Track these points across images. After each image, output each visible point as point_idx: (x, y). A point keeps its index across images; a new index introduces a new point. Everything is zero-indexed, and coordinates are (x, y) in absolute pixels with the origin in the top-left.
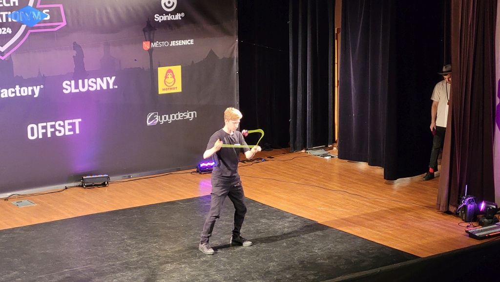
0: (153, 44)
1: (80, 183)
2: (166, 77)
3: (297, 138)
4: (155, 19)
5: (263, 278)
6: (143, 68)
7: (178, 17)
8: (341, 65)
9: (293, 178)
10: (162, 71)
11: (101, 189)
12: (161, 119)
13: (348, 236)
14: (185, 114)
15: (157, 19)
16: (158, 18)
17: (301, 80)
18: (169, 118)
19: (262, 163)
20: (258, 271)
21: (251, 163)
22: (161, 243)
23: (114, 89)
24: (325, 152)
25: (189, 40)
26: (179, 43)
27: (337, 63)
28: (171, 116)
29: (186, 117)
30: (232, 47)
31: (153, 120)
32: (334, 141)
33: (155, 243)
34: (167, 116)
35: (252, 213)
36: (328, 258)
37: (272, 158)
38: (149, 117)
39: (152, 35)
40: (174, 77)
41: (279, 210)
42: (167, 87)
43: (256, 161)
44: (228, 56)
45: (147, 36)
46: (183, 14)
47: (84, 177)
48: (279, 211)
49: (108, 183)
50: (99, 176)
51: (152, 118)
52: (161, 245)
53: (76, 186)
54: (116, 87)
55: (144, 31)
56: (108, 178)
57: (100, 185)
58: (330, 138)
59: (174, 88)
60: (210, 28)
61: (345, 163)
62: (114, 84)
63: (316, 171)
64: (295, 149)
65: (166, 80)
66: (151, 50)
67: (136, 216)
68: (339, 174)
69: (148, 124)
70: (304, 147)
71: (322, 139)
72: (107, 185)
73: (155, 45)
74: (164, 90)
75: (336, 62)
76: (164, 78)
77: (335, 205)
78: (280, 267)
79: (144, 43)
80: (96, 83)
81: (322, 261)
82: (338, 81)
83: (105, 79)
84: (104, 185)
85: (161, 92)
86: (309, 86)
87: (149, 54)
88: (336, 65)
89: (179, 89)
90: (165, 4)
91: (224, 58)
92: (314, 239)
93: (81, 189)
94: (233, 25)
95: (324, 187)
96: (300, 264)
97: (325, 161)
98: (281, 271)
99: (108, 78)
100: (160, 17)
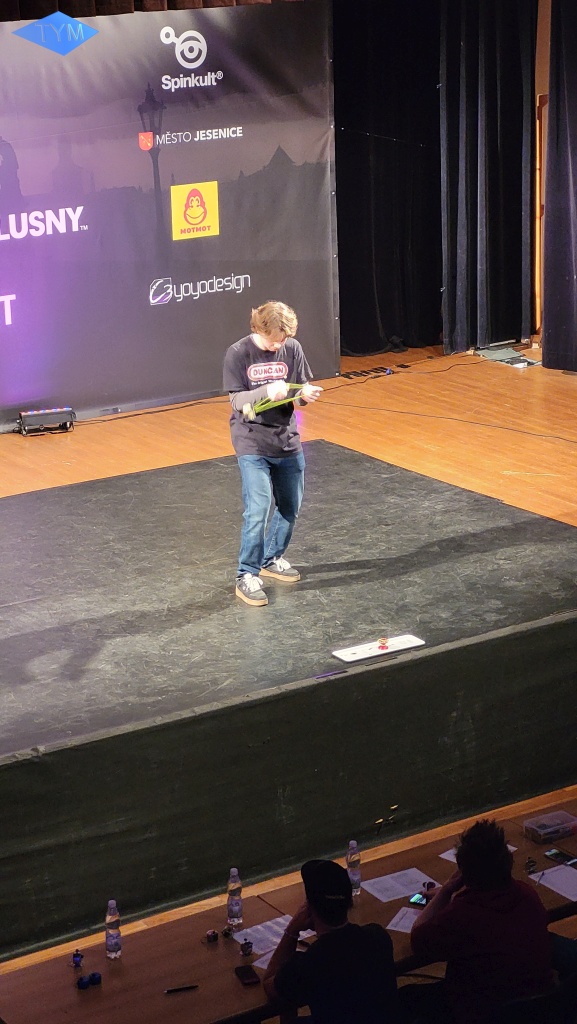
0: (160, 137)
1: (14, 426)
2: (187, 206)
3: (458, 327)
4: (163, 86)
5: (393, 618)
6: (140, 189)
7: (210, 80)
8: (548, 173)
9: (450, 410)
10: (178, 194)
11: (59, 437)
12: (178, 292)
13: (566, 529)
14: (227, 281)
15: (167, 85)
16: (169, 84)
17: (464, 206)
18: (195, 290)
19: (386, 379)
20: (383, 606)
21: (363, 378)
22: (184, 549)
23: (80, 231)
24: (516, 354)
25: (234, 129)
26: (213, 134)
27: (540, 169)
28: (199, 285)
29: (229, 286)
30: (323, 141)
31: (161, 293)
32: (534, 331)
33: (174, 547)
34: (191, 286)
35: (368, 485)
36: (526, 576)
37: (407, 367)
38: (154, 287)
39: (156, 120)
40: (202, 204)
41: (423, 478)
42: (191, 227)
43: (374, 374)
44: (313, 160)
45: (147, 121)
46: (220, 74)
47: (23, 414)
48: (423, 480)
49: (71, 424)
50: (53, 410)
51: (160, 290)
52: (184, 553)
53: (8, 432)
54: (86, 228)
55: (141, 110)
56: (72, 414)
57: (56, 429)
58: (525, 325)
59: (204, 229)
60: (275, 101)
61: (558, 376)
62: (81, 222)
63: (499, 394)
64: (453, 347)
65: (187, 212)
66: (155, 151)
67: (131, 493)
68: (545, 400)
69: (153, 302)
70: (472, 342)
71: (508, 326)
72: (71, 429)
73: (164, 139)
74: (183, 231)
75: (538, 167)
76: (184, 209)
77: (539, 466)
78: (427, 596)
79: (142, 137)
80: (43, 221)
81: (512, 583)
82: (542, 207)
83: (62, 212)
84: (63, 428)
85: (177, 236)
86: (481, 218)
87: (150, 158)
88: (538, 172)
89: (214, 230)
90: (182, 53)
91: (305, 164)
92: (496, 538)
93: (17, 438)
94: (324, 94)
95: (514, 427)
96: (468, 590)
97: (516, 373)
98: (431, 604)
99: (69, 210)
100: (173, 80)
